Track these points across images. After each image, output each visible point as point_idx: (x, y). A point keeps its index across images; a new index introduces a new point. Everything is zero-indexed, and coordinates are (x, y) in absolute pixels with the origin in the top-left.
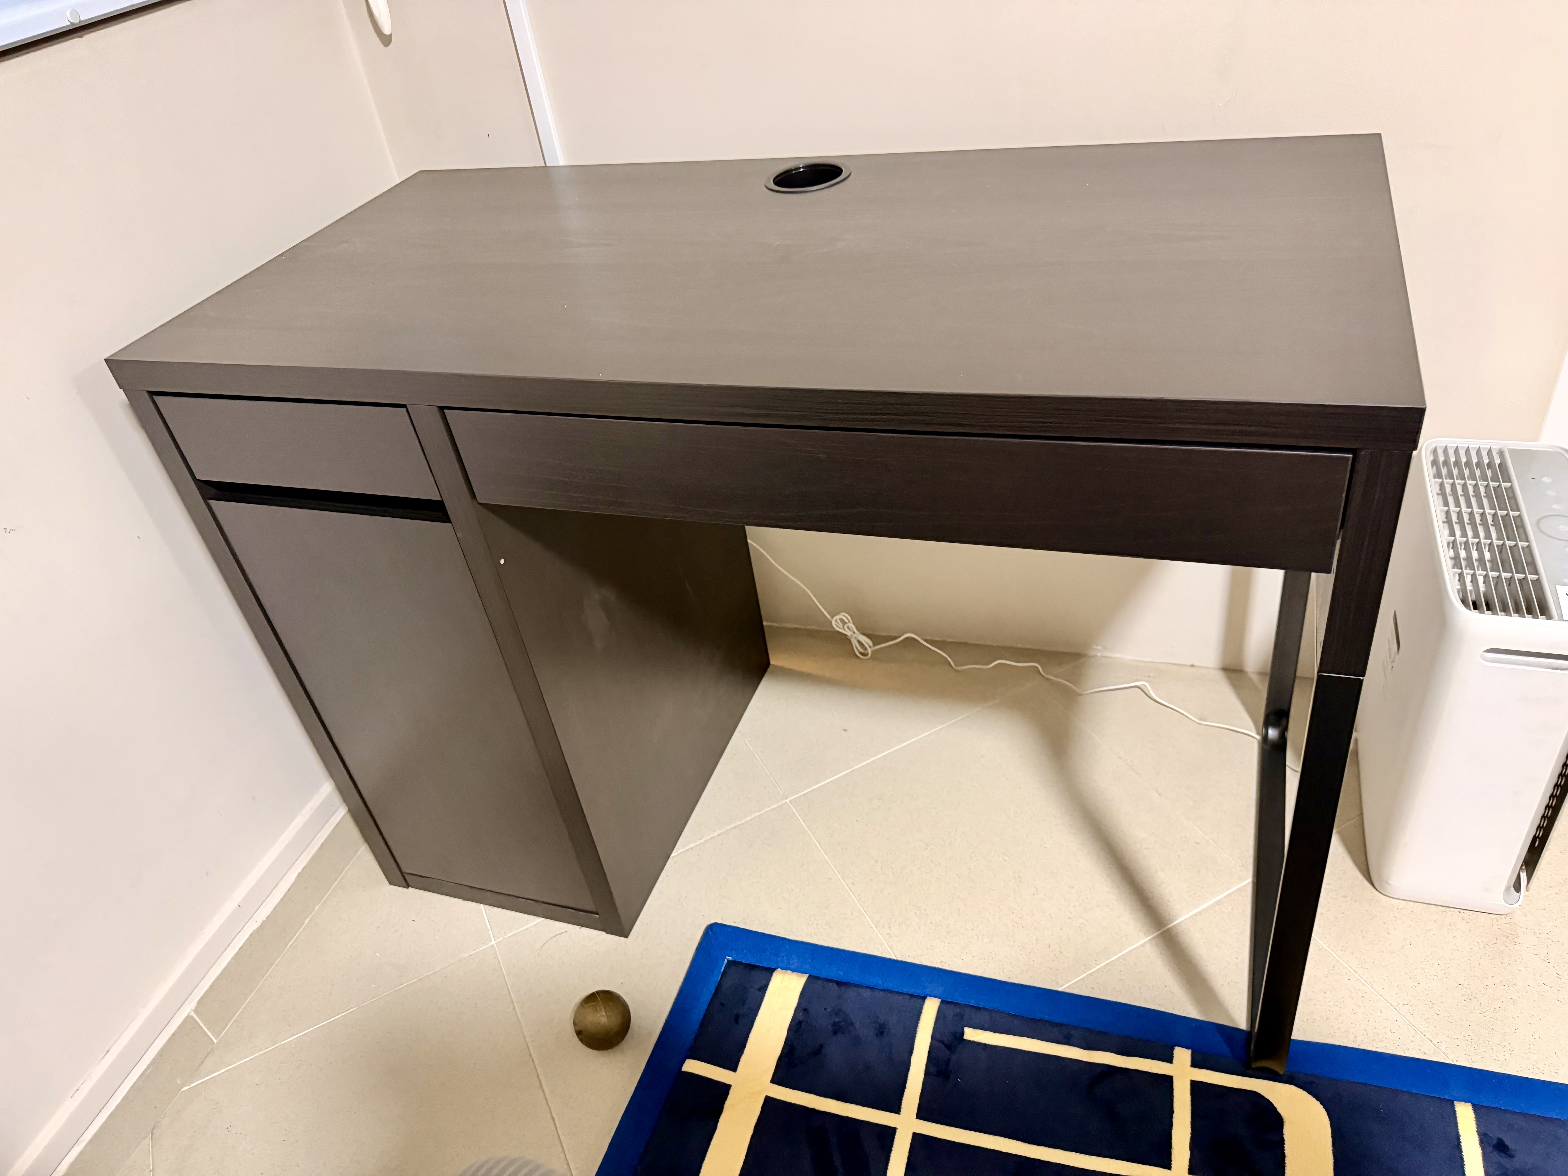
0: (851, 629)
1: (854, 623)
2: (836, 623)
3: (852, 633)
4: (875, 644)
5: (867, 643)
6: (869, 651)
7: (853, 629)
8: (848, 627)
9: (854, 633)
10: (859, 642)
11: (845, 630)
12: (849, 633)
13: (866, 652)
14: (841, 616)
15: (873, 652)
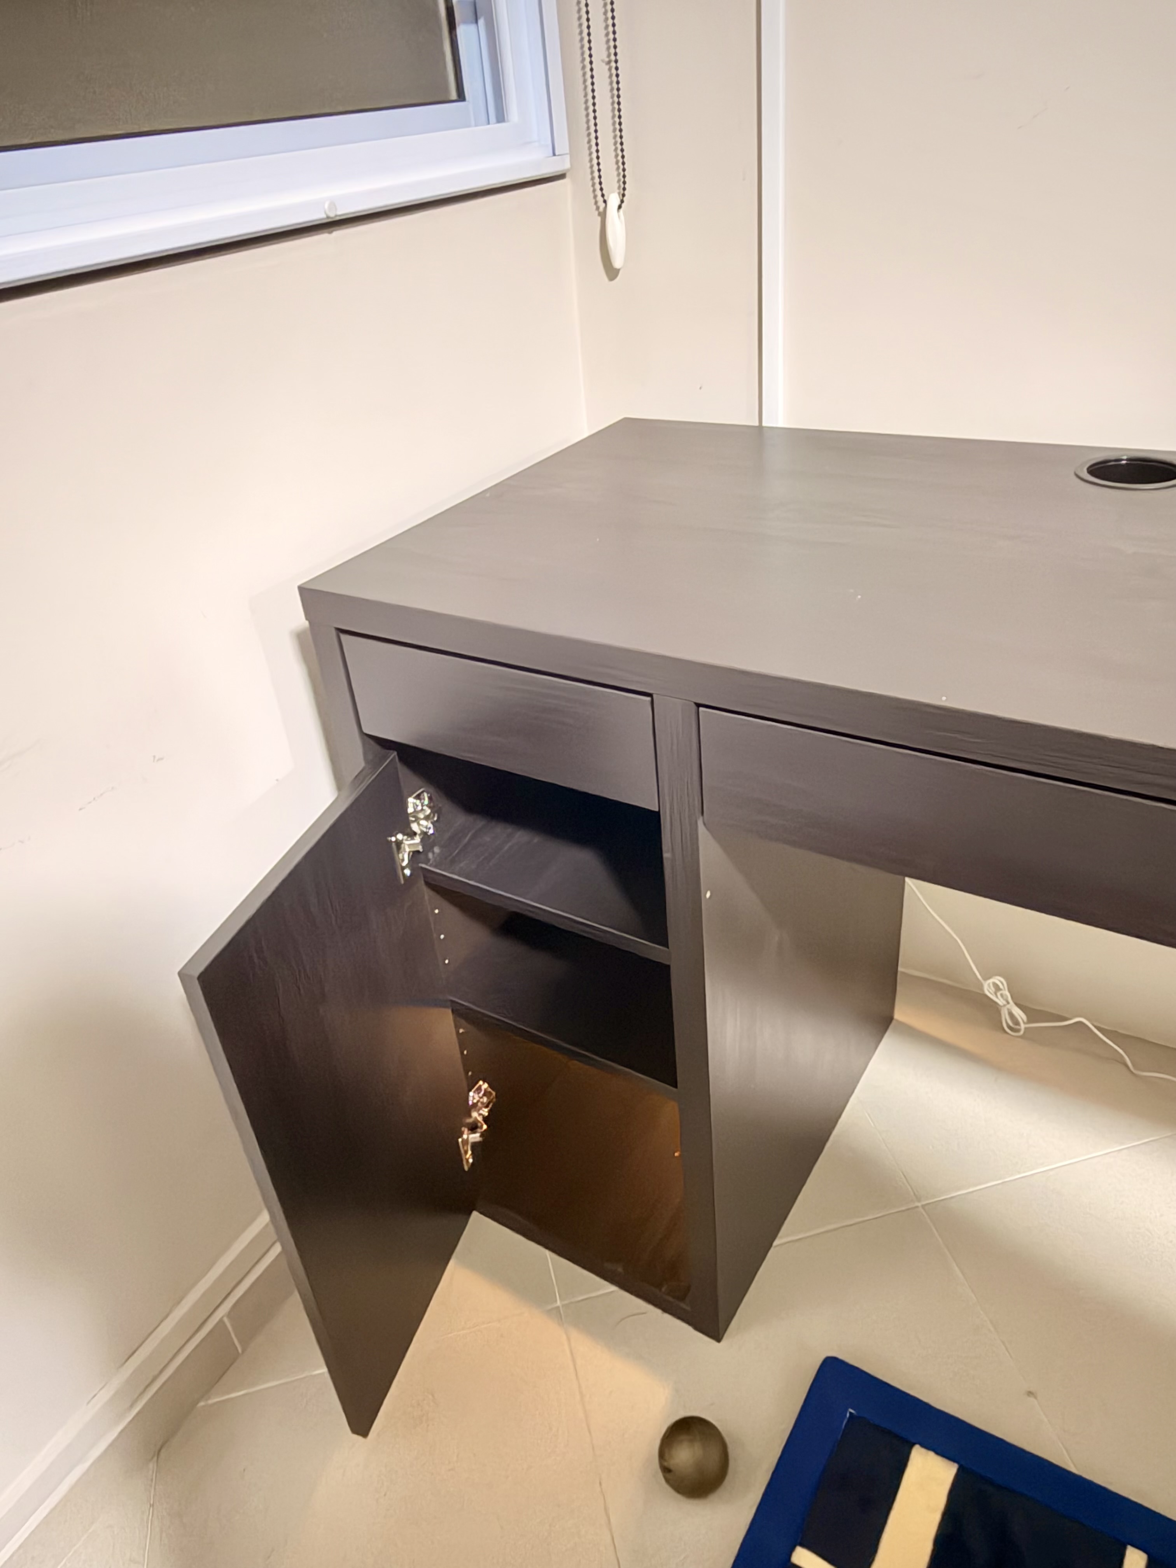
0: (1005, 997)
1: (1010, 991)
2: (989, 989)
3: (1005, 1002)
4: (1030, 1021)
5: (1020, 1016)
6: (1023, 1026)
7: (1007, 997)
8: (1002, 995)
9: (1008, 1003)
10: (1011, 1015)
11: (997, 997)
12: (1001, 1002)
13: (1017, 1027)
14: (997, 980)
15: (1026, 1029)
